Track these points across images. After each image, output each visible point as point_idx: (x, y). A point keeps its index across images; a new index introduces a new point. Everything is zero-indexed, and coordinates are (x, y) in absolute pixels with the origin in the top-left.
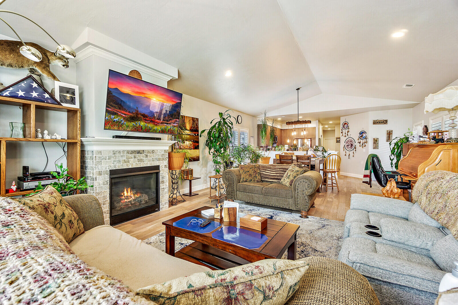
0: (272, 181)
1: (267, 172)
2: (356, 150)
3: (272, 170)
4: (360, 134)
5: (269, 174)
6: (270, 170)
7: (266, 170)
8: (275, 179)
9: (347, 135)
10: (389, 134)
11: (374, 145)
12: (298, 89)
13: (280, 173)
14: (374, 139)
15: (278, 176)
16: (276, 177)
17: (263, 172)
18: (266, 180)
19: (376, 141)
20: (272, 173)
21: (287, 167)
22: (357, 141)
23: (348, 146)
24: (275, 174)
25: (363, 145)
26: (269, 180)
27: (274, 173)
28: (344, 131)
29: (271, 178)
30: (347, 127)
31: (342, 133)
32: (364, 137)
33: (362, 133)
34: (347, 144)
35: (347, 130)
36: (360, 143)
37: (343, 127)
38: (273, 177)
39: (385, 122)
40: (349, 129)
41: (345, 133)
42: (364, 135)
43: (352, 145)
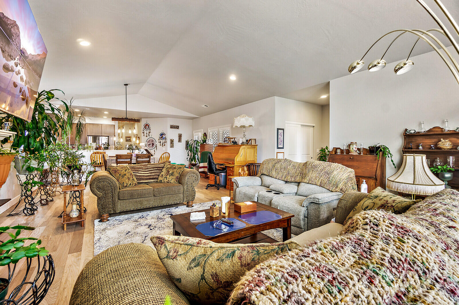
0: (148, 181)
1: (140, 173)
2: (156, 149)
3: (145, 170)
4: (161, 135)
5: (143, 175)
6: (142, 170)
7: (138, 171)
8: (151, 179)
9: (149, 135)
10: (180, 136)
11: (171, 144)
12: (126, 85)
13: (156, 172)
14: (171, 140)
15: (153, 175)
16: (151, 177)
17: (136, 173)
18: (141, 181)
19: (172, 141)
20: (146, 174)
21: (160, 165)
22: (158, 141)
23: (150, 145)
24: (149, 174)
25: (163, 145)
26: (145, 181)
27: (147, 173)
28: (145, 132)
29: (146, 179)
30: (148, 128)
31: (143, 133)
32: (164, 138)
33: (162, 135)
34: (148, 144)
35: (148, 131)
36: (160, 142)
37: (145, 128)
38: (148, 178)
39: (177, 127)
40: (150, 130)
41: (147, 133)
42: (164, 136)
43: (153, 144)
